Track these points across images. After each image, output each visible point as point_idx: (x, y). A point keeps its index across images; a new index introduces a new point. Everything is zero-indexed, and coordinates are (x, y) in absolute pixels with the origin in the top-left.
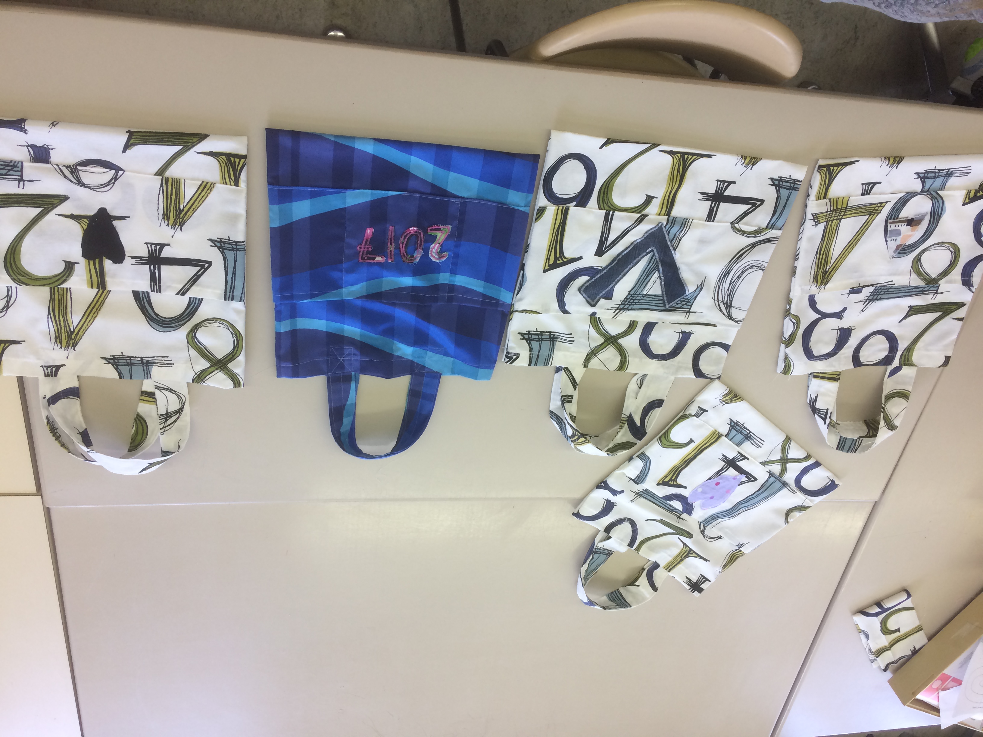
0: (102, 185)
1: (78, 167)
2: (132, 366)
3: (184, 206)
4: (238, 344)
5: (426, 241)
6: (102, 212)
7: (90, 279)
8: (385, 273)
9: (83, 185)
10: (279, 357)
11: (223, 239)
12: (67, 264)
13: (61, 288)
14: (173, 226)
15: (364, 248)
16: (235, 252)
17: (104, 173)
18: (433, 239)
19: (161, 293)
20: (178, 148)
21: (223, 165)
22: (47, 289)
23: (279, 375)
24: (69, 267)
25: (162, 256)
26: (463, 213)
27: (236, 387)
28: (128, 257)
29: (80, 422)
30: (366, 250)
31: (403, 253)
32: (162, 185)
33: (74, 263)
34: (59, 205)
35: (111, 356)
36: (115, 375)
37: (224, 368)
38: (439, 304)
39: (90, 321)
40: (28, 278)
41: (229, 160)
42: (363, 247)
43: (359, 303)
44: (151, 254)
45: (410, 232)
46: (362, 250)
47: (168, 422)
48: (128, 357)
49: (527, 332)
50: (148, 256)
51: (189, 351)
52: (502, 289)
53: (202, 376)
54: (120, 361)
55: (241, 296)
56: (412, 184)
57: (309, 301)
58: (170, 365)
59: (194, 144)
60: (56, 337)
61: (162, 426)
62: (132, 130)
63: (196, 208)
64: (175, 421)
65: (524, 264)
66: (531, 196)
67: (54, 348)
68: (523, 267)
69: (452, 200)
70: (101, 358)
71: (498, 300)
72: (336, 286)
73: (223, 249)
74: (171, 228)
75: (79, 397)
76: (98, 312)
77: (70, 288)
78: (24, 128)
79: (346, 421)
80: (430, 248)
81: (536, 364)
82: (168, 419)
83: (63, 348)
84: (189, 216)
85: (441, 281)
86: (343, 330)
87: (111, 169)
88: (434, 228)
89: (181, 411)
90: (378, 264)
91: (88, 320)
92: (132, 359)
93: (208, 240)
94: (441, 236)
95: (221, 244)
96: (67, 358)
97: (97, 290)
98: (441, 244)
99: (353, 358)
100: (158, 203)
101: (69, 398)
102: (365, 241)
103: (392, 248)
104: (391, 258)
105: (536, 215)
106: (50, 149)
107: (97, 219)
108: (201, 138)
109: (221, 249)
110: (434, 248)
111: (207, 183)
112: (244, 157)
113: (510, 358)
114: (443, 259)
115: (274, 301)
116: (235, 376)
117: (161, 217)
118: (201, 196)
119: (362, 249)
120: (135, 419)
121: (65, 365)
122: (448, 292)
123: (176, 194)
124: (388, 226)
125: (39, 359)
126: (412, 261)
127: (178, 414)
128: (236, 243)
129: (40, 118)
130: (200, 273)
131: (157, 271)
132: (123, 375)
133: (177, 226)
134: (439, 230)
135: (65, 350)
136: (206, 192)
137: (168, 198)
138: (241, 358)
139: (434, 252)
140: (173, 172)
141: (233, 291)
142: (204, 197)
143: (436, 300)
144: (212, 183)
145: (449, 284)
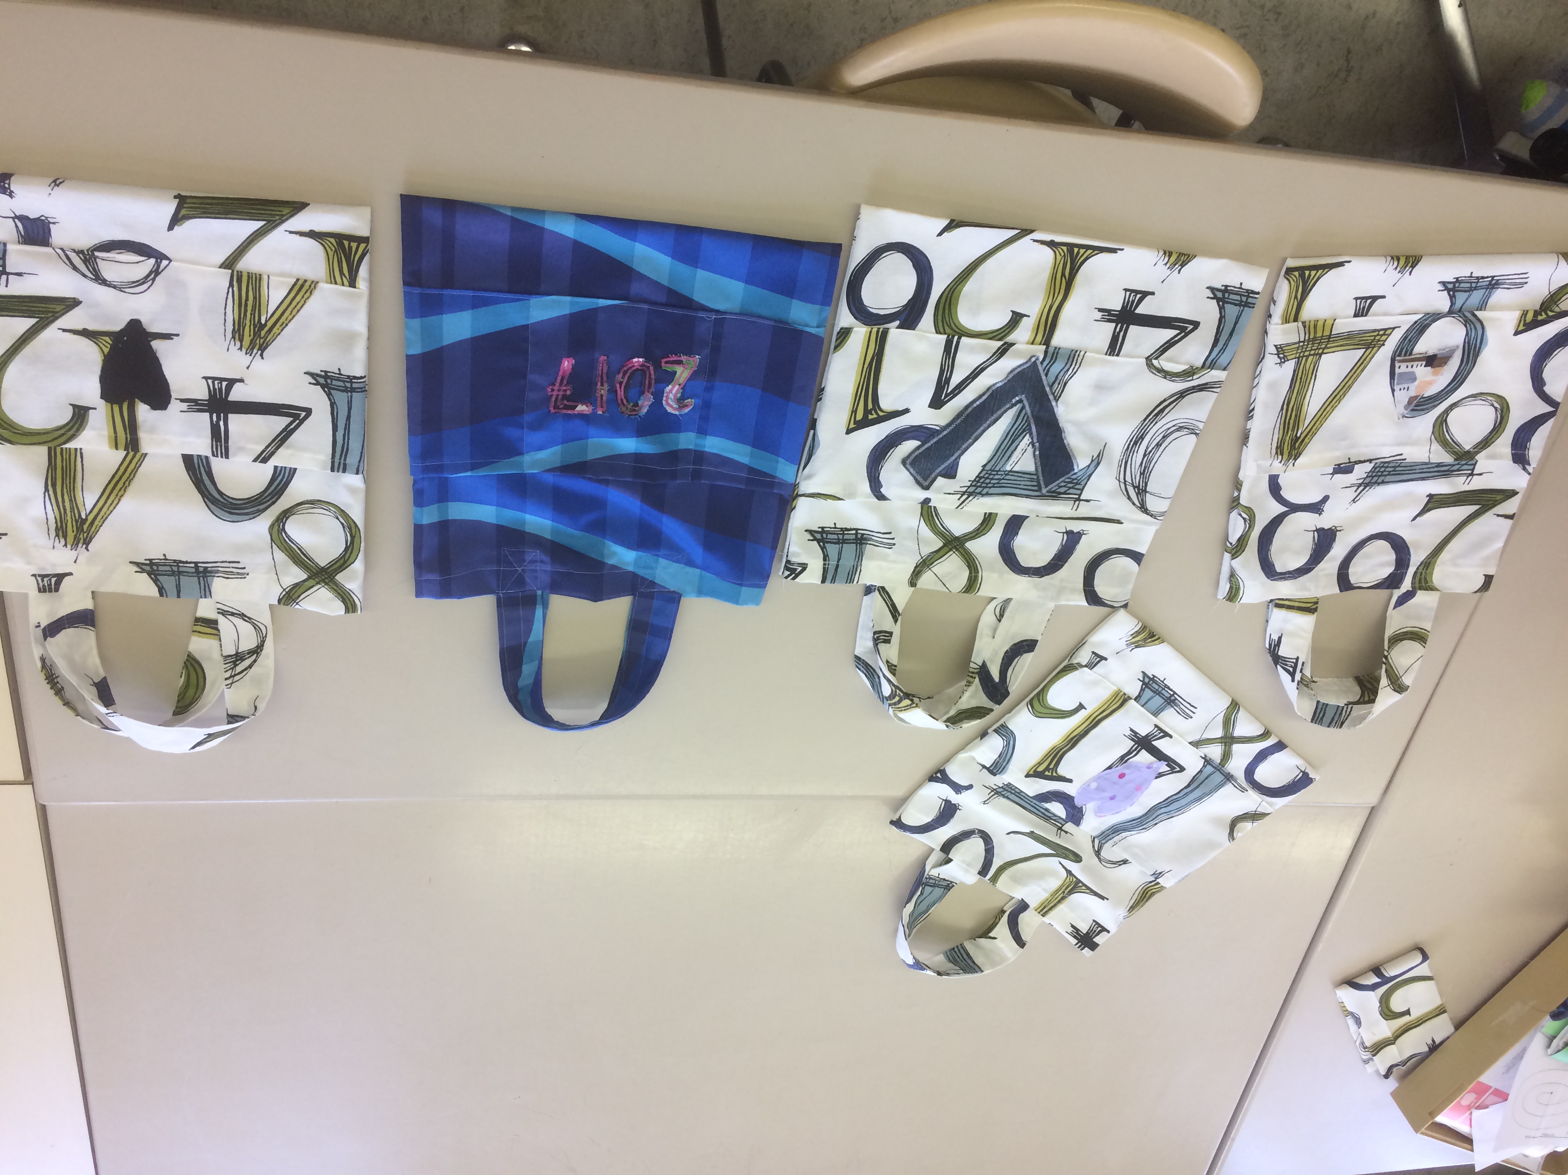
0: (134, 282)
1: (96, 254)
2: (181, 577)
3: (266, 318)
4: (352, 542)
5: (657, 381)
6: (135, 326)
7: (114, 435)
8: (592, 431)
9: (104, 282)
10: (420, 565)
11: (330, 372)
12: (76, 410)
13: (66, 448)
14: (250, 351)
15: (559, 390)
16: (349, 394)
17: (137, 263)
18: (670, 377)
19: (228, 458)
20: (256, 225)
21: (331, 253)
22: (43, 450)
23: (419, 593)
24: (80, 414)
25: (230, 398)
26: (718, 336)
27: (348, 613)
28: (176, 399)
29: (95, 665)
30: (561, 393)
31: (622, 399)
32: (231, 285)
33: (86, 409)
34: (66, 313)
35: (146, 560)
36: (154, 591)
37: (330, 581)
38: (677, 481)
39: (113, 502)
40: (14, 432)
41: (341, 245)
42: (556, 388)
43: (550, 478)
44: (212, 395)
45: (634, 366)
46: (555, 393)
47: (239, 669)
48: (175, 561)
49: (820, 530)
50: (207, 398)
51: (272, 552)
52: (780, 459)
53: (293, 595)
54: (161, 568)
55: (359, 465)
56: (636, 288)
57: (469, 474)
58: (243, 576)
59: (284, 218)
60: (57, 529)
61: (228, 675)
62: (183, 194)
63: (287, 322)
64: (250, 666)
65: (816, 419)
66: (828, 310)
67: (54, 547)
68: (813, 424)
69: (701, 314)
70: (131, 562)
71: (774, 477)
72: (513, 450)
73: (329, 389)
74: (246, 354)
75: (93, 626)
76: (126, 488)
77: (81, 449)
78: (9, 188)
79: (528, 669)
80: (665, 391)
81: (833, 580)
82: (238, 663)
83: (69, 546)
84: (275, 335)
85: (682, 446)
86: (523, 523)
87: (149, 256)
88: (672, 359)
89: (259, 650)
90: (582, 416)
91: (109, 502)
92: (180, 565)
93: (305, 373)
94: (682, 373)
95: (326, 381)
96: (75, 562)
97: (126, 452)
98: (682, 386)
99: (538, 567)
100: (225, 313)
101: (77, 627)
102: (559, 378)
103: (603, 390)
104: (602, 407)
105: (836, 341)
106: (50, 223)
107: (125, 338)
108: (295, 208)
109: (326, 389)
110: (671, 391)
111: (305, 281)
112: (366, 240)
113: (792, 571)
114: (686, 410)
115: (411, 475)
116: (347, 594)
117: (229, 335)
118: (294, 303)
119: (556, 391)
120: (185, 663)
121: (70, 574)
122: (694, 464)
123: (255, 298)
124: (597, 355)
125: (29, 563)
126: (635, 413)
127: (255, 655)
128: (351, 379)
129: (34, 172)
130: (292, 427)
131: (222, 423)
132: (165, 591)
133: (255, 351)
134: (680, 363)
135: (71, 550)
136: (303, 297)
137: (241, 305)
138: (358, 565)
139: (671, 399)
140: (250, 262)
141: (346, 456)
142: (300, 305)
143: (674, 475)
144: (313, 282)
145: (695, 450)
